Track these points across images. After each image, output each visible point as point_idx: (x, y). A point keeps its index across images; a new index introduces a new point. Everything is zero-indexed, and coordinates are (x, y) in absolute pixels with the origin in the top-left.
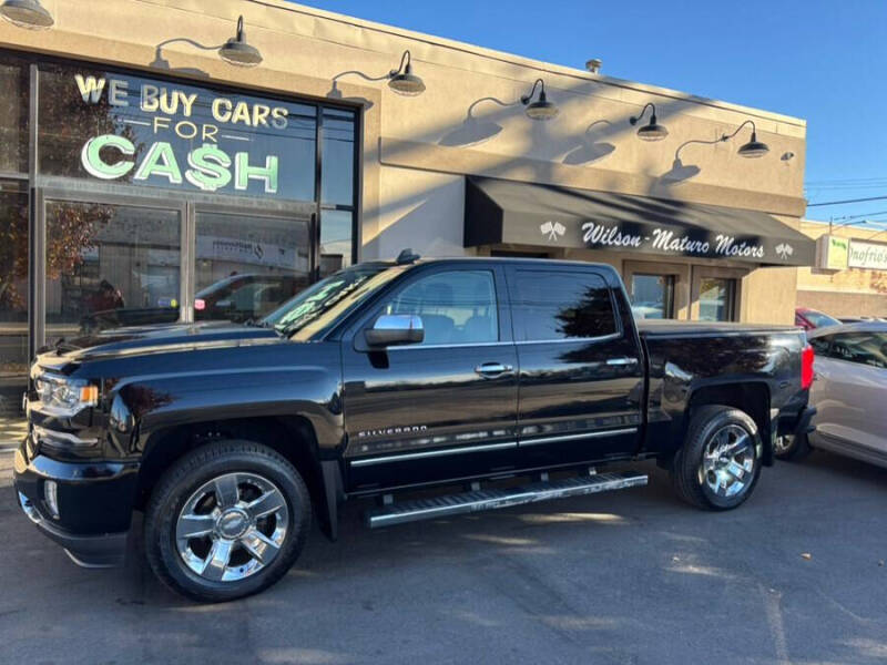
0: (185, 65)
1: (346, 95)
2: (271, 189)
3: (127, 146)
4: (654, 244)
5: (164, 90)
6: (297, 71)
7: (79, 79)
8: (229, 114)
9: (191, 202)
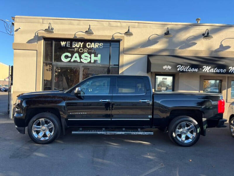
0: (80, 37)
1: (115, 38)
2: (99, 62)
3: (69, 55)
4: (203, 71)
5: (77, 42)
6: (104, 34)
7: (61, 42)
8: (90, 46)
9: (82, 65)
